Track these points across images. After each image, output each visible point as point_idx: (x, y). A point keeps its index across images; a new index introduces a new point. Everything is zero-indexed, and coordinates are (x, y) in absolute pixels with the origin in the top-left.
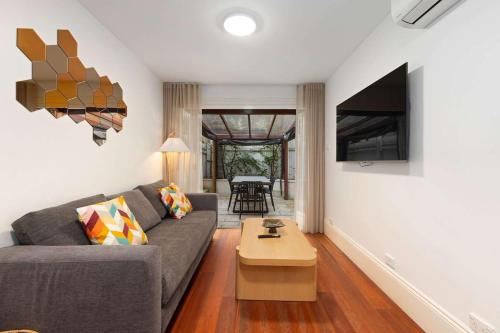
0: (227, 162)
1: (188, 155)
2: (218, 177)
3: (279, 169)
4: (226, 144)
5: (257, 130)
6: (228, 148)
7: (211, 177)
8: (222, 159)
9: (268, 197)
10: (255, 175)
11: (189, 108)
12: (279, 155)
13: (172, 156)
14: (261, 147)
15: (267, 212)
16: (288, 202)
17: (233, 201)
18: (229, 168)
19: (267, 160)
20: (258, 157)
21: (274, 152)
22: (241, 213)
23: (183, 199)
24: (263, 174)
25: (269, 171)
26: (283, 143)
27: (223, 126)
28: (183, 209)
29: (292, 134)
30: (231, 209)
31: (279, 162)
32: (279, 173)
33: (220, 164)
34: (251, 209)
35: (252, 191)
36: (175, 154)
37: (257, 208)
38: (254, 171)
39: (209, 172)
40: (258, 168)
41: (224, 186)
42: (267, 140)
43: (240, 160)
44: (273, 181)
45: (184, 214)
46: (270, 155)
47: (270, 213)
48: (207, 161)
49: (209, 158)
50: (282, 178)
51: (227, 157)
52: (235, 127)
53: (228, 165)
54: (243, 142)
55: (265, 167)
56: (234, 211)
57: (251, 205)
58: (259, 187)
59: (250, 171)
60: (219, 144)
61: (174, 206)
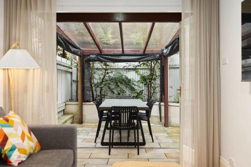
0: (95, 81)
1: (38, 72)
2: (84, 100)
3: (158, 90)
4: (94, 60)
5: (131, 44)
6: (97, 65)
7: (77, 100)
8: (91, 79)
9: (144, 124)
10: (129, 97)
11: (39, 11)
12: (158, 73)
13: (17, 75)
14: (137, 64)
15: (144, 143)
16: (169, 129)
17: (102, 129)
18: (98, 90)
19: (144, 79)
20: (132, 76)
21: (152, 70)
22: (111, 145)
23: (23, 135)
24: (138, 96)
25: (145, 92)
26: (162, 58)
27: (90, 39)
28: (22, 151)
29: (175, 46)
30: (99, 140)
31: (158, 82)
32: (158, 96)
33: (87, 85)
34: (124, 140)
35: (125, 118)
36: (21, 73)
37: (132, 140)
38: (128, 92)
39: (74, 94)
40: (133, 89)
41: (91, 111)
42: (143, 56)
43: (111, 79)
44: (150, 105)
45: (23, 157)
46: (147, 73)
47: (147, 146)
48: (72, 81)
49: (74, 78)
50: (161, 100)
51: (96, 76)
52: (105, 40)
53: (97, 85)
54: (115, 58)
55: (141, 87)
56: (103, 143)
57: (124, 134)
58: (133, 112)
59: (124, 92)
60: (85, 61)
61: (8, 147)
